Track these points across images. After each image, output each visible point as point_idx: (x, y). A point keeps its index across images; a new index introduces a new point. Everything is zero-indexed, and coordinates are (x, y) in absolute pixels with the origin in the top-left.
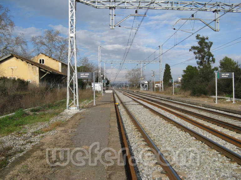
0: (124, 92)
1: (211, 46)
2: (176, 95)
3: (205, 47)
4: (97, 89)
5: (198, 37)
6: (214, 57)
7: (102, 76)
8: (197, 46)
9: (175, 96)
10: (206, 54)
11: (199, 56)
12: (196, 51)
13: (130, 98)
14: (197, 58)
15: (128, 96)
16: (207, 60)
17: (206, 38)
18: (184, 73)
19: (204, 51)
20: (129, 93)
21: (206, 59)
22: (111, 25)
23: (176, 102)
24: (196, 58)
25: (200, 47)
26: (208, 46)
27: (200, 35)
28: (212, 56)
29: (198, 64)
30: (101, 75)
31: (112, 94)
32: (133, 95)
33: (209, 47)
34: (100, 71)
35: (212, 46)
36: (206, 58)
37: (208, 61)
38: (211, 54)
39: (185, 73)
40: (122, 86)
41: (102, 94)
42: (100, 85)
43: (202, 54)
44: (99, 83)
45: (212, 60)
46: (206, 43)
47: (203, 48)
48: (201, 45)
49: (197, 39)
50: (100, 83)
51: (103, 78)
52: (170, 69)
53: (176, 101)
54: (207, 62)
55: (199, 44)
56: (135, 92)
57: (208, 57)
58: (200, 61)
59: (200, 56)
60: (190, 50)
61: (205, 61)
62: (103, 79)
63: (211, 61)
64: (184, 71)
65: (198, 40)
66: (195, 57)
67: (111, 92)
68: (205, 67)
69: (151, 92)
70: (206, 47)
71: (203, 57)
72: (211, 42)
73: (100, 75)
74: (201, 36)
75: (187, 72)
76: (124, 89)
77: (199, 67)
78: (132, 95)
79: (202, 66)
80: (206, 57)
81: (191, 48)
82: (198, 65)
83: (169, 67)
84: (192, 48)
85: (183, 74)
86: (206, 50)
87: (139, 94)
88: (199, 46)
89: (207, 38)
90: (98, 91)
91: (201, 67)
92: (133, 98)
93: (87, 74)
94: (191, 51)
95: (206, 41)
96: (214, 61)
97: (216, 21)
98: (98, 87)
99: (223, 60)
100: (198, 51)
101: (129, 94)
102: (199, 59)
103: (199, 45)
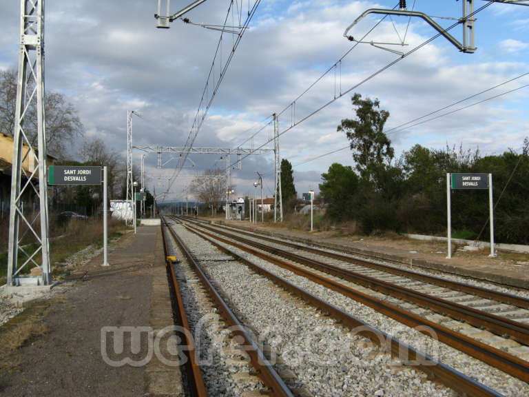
0: (188, 223)
1: (385, 119)
2: (319, 231)
3: (372, 121)
4: (123, 216)
5: (356, 99)
6: (391, 146)
7: (135, 183)
8: (354, 119)
9: (316, 234)
10: (375, 137)
11: (358, 142)
12: (353, 131)
13: (206, 239)
14: (355, 148)
15: (200, 233)
16: (375, 153)
17: (374, 102)
18: (324, 181)
19: (371, 131)
20: (202, 226)
21: (375, 150)
22: (159, 15)
23: (329, 251)
24: (352, 147)
25: (360, 123)
26: (379, 120)
27: (360, 96)
28: (388, 144)
29: (356, 161)
30: (134, 181)
31: (160, 228)
32: (212, 233)
33: (381, 123)
34: (131, 172)
35: (387, 120)
36: (375, 147)
37: (379, 154)
38: (385, 138)
39: (327, 181)
40: (182, 209)
41: (133, 229)
42: (130, 206)
43: (366, 137)
44: (127, 200)
45: (387, 153)
46: (375, 114)
47: (368, 125)
48: (363, 118)
49: (354, 103)
50: (129, 202)
51: (138, 188)
52: (292, 172)
53: (328, 248)
54: (375, 156)
55: (358, 115)
56: (213, 223)
57: (378, 144)
58: (359, 153)
59: (362, 142)
60: (339, 129)
61: (372, 155)
62: (138, 191)
63: (385, 155)
64: (324, 175)
65: (357, 107)
66: (349, 145)
67: (157, 222)
68: (372, 167)
69: (252, 223)
70: (375, 122)
71: (367, 146)
72: (386, 111)
73: (130, 182)
74: (363, 99)
75: (332, 177)
76: (187, 215)
77: (358, 167)
78: (207, 231)
79: (365, 164)
80: (374, 144)
81: (340, 124)
82: (357, 163)
83: (291, 167)
84: (343, 124)
85: (322, 183)
86: (374, 128)
87: (223, 228)
88: (358, 119)
89: (377, 104)
90: (125, 221)
91: (364, 167)
92: (212, 239)
93: (84, 172)
94: (340, 132)
95: (375, 108)
96: (390, 153)
97: (467, 24)
98: (124, 210)
99: (412, 151)
100: (356, 131)
101: (202, 229)
102: (359, 149)
103: (358, 117)
